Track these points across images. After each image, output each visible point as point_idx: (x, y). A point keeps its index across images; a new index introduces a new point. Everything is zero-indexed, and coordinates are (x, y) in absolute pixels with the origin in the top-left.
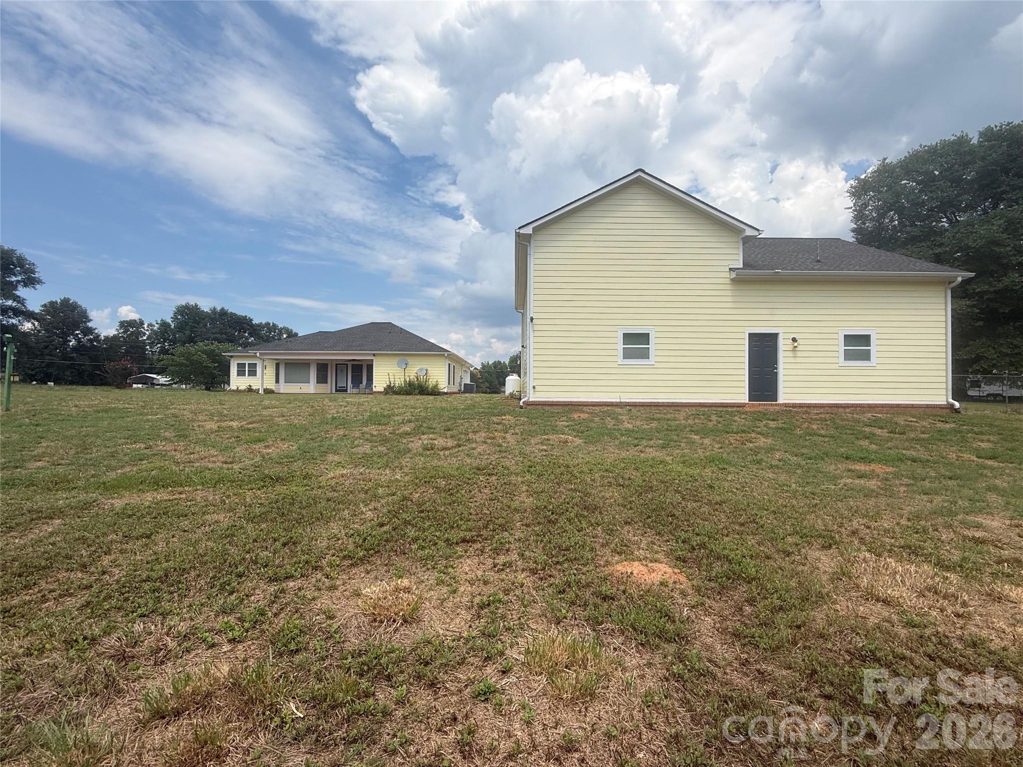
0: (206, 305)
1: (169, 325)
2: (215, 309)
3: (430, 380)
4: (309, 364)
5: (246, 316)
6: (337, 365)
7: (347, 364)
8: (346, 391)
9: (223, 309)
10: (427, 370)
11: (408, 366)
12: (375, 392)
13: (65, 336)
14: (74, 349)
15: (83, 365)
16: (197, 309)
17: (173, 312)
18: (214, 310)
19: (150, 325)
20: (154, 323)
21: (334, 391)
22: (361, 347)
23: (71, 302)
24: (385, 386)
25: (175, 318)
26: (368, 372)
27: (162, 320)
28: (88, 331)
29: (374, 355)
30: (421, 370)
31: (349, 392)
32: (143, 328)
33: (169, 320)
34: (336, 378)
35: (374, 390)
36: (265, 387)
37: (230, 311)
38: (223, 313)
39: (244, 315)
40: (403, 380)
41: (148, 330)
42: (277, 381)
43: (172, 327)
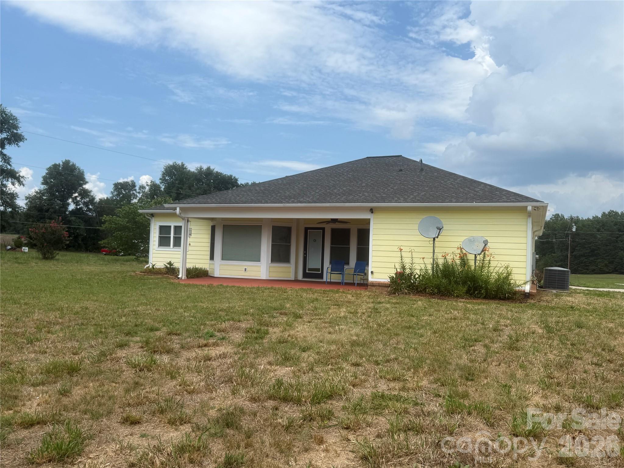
0: (192, 167)
1: (159, 187)
2: (201, 168)
3: (493, 264)
4: (260, 227)
5: (231, 176)
6: (306, 229)
7: (323, 229)
8: (321, 276)
9: (209, 168)
10: (486, 243)
11: (443, 233)
12: (374, 285)
13: (64, 199)
14: (72, 212)
15: (79, 229)
16: (184, 169)
17: (161, 173)
18: (200, 170)
19: (142, 187)
20: (145, 185)
21: (300, 277)
22: (348, 196)
23: (71, 163)
24: (392, 272)
25: (163, 180)
26: (359, 244)
27: (152, 182)
28: (85, 193)
29: (372, 210)
30: (471, 241)
31: (325, 280)
32: (135, 190)
33: (158, 182)
34: (305, 254)
35: (371, 279)
36: (190, 265)
37: (215, 170)
38: (209, 173)
39: (229, 174)
40: (429, 261)
41: (139, 193)
42: (212, 257)
43: (162, 189)
